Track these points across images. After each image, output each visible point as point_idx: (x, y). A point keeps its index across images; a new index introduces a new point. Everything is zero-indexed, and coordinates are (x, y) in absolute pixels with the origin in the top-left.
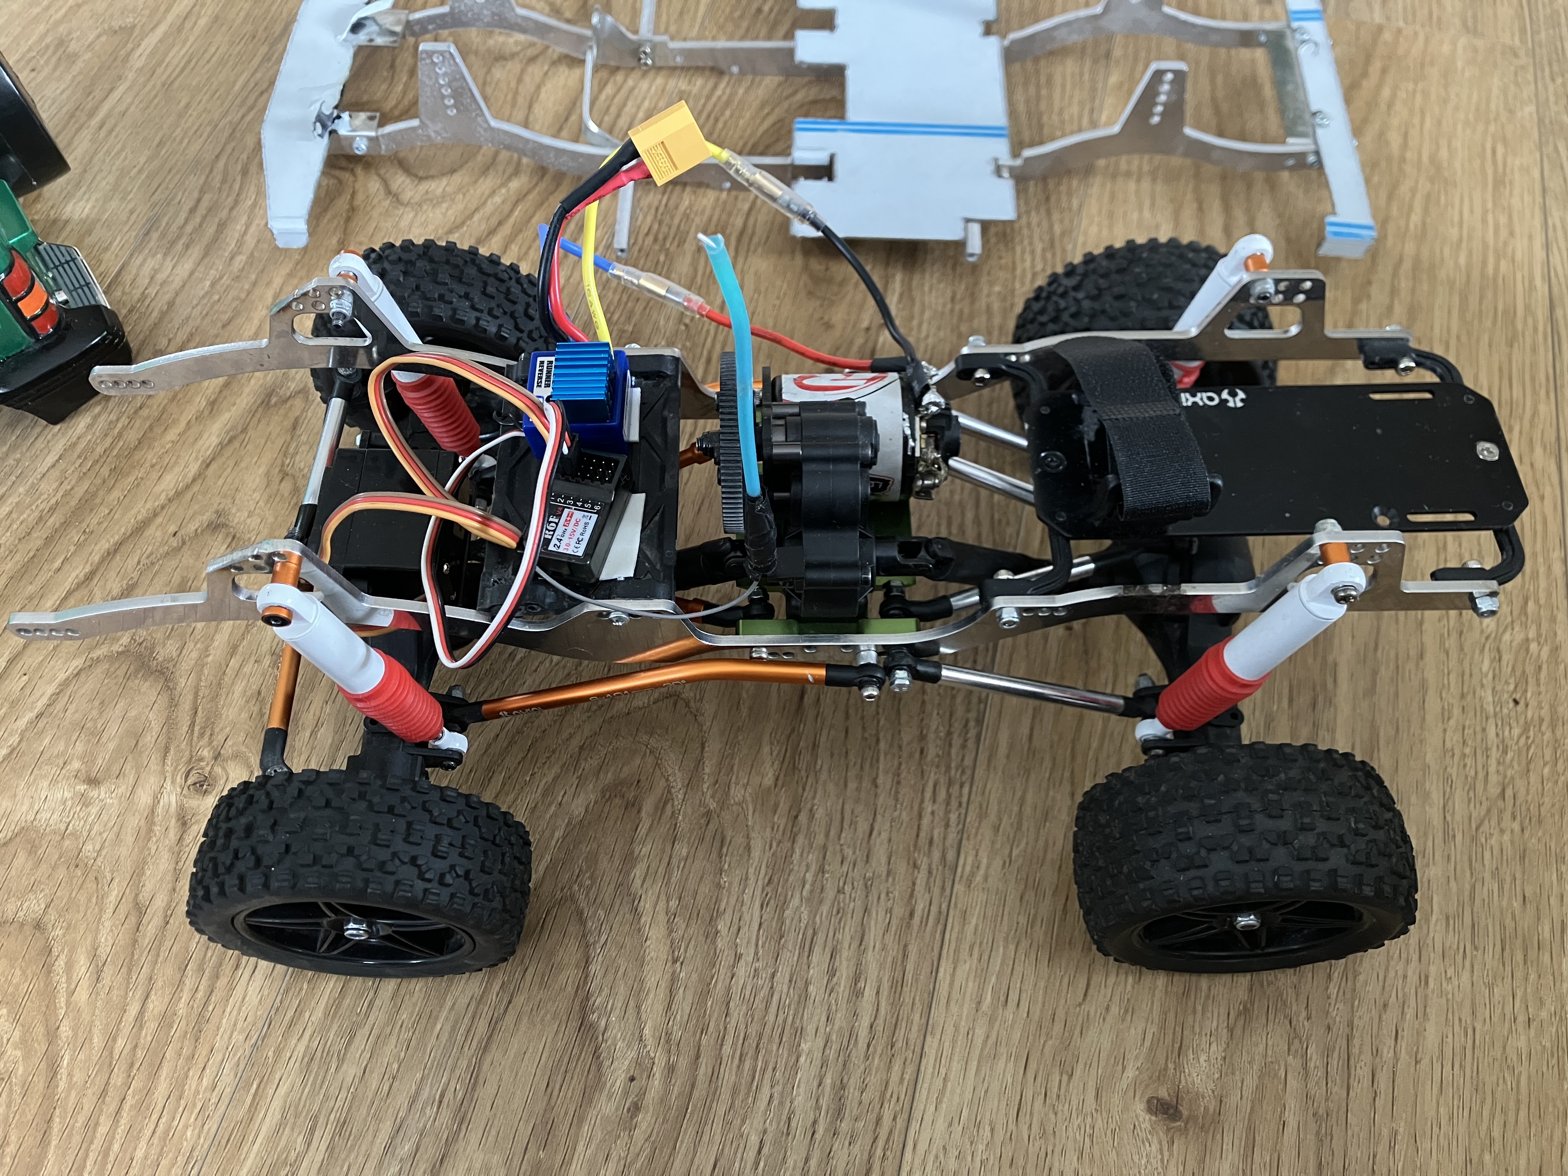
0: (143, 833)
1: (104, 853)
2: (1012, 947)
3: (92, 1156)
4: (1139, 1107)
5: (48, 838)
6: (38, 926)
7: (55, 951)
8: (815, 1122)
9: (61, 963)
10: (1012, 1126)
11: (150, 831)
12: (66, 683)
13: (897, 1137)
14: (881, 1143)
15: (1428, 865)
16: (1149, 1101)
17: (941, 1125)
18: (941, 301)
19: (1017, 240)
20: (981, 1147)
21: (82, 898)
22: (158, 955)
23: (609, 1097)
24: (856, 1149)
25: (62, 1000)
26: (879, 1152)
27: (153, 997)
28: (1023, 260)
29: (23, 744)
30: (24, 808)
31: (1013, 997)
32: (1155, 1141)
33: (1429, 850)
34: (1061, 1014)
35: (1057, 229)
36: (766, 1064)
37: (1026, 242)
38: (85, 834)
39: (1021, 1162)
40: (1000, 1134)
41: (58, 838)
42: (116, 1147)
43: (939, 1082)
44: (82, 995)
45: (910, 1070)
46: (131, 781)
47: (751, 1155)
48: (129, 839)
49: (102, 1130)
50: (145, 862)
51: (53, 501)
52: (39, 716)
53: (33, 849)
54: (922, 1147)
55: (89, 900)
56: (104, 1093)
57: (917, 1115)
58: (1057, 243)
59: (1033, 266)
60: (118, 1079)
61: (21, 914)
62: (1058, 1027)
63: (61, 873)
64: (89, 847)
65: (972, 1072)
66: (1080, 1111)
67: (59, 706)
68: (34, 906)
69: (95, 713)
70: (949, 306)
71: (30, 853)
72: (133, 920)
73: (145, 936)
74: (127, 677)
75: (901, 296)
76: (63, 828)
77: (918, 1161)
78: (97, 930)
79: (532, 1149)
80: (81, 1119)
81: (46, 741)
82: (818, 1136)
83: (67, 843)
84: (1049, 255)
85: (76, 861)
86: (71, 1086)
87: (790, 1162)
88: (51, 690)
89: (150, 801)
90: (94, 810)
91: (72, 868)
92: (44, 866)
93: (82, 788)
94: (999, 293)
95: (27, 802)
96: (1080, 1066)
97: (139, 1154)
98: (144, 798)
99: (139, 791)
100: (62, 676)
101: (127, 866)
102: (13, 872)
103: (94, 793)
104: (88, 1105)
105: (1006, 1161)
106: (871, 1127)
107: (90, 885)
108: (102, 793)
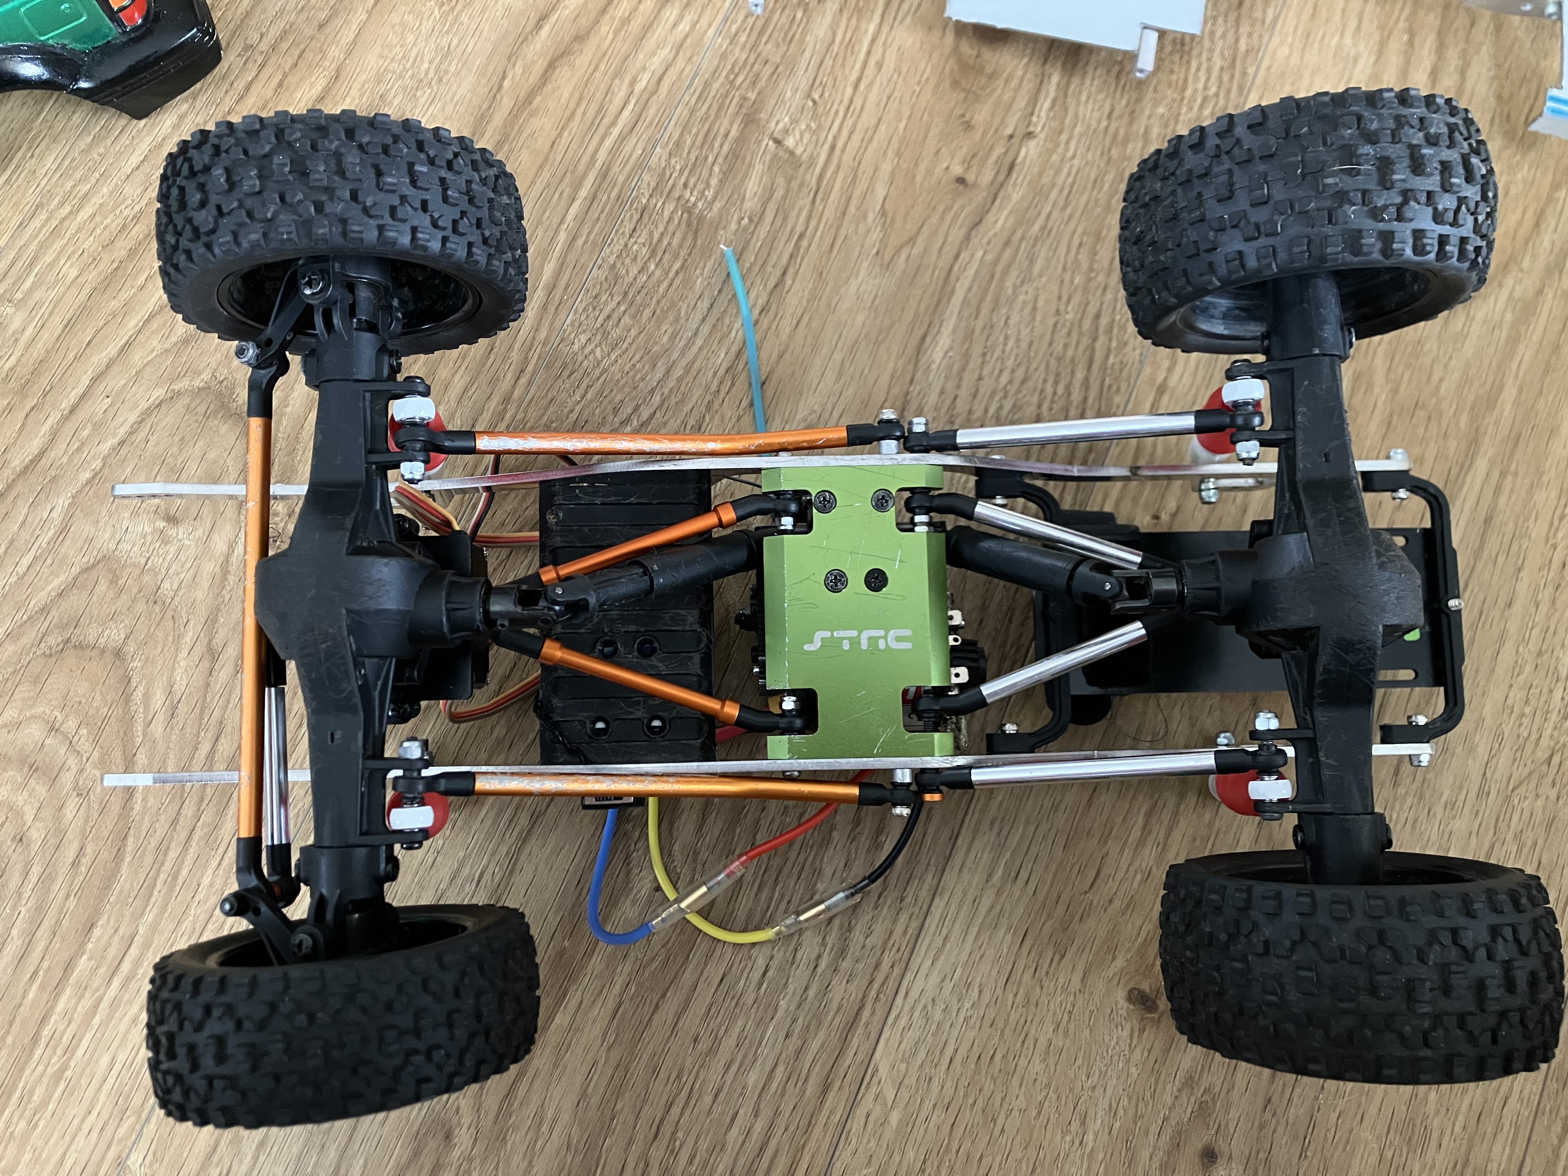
0: (218, 580)
1: (181, 593)
2: (1032, 828)
3: (162, 877)
4: (1120, 996)
5: (129, 570)
6: (118, 654)
7: (134, 683)
8: (819, 957)
9: (139, 694)
10: (999, 991)
11: (224, 578)
12: (147, 413)
13: (892, 984)
14: (876, 985)
15: (1454, 817)
16: (1130, 992)
17: (934, 979)
18: (1096, 115)
19: (1195, 52)
20: (967, 1005)
21: (160, 634)
22: (228, 701)
23: (634, 902)
24: (852, 988)
25: (139, 728)
26: (873, 993)
27: (222, 740)
28: (1196, 79)
29: (106, 471)
30: (107, 536)
31: (1024, 874)
32: (1128, 1027)
33: (1460, 803)
34: (1065, 897)
35: (1243, 46)
36: (782, 896)
37: (1204, 57)
38: (164, 572)
39: (1001, 1025)
40: (986, 998)
41: (138, 572)
42: (185, 872)
43: (939, 941)
44: (158, 728)
45: (915, 924)
46: (208, 526)
47: (756, 975)
48: (205, 584)
49: (173, 854)
50: (218, 610)
51: (137, 208)
52: (122, 443)
53: (113, 581)
54: (914, 994)
55: (166, 638)
56: (175, 821)
57: (914, 966)
58: (1238, 63)
59: (1205, 88)
60: (189, 810)
61: (102, 641)
62: (1060, 910)
63: (141, 607)
64: (166, 585)
65: (971, 938)
66: (1065, 989)
67: (141, 435)
68: (114, 635)
69: (175, 449)
70: (1104, 124)
71: (111, 583)
72: (206, 663)
73: (217, 680)
74: (207, 416)
75: (1054, 101)
76: (143, 561)
77: (907, 1008)
78: (173, 669)
79: (558, 936)
80: (154, 842)
81: (129, 470)
82: (820, 970)
83: (146, 578)
84: (1226, 77)
85: (155, 597)
86: (145, 810)
87: (791, 988)
88: (133, 417)
89: (225, 548)
90: (172, 550)
91: (151, 604)
92: (124, 597)
93: (162, 524)
94: (1163, 115)
95: (109, 529)
96: (1074, 948)
97: (206, 881)
98: (220, 546)
99: (215, 536)
100: (144, 405)
101: (202, 612)
102: (95, 598)
103: (172, 532)
104: (161, 829)
105: (987, 1021)
106: (870, 970)
107: (169, 624)
108: (180, 533)
